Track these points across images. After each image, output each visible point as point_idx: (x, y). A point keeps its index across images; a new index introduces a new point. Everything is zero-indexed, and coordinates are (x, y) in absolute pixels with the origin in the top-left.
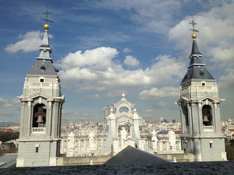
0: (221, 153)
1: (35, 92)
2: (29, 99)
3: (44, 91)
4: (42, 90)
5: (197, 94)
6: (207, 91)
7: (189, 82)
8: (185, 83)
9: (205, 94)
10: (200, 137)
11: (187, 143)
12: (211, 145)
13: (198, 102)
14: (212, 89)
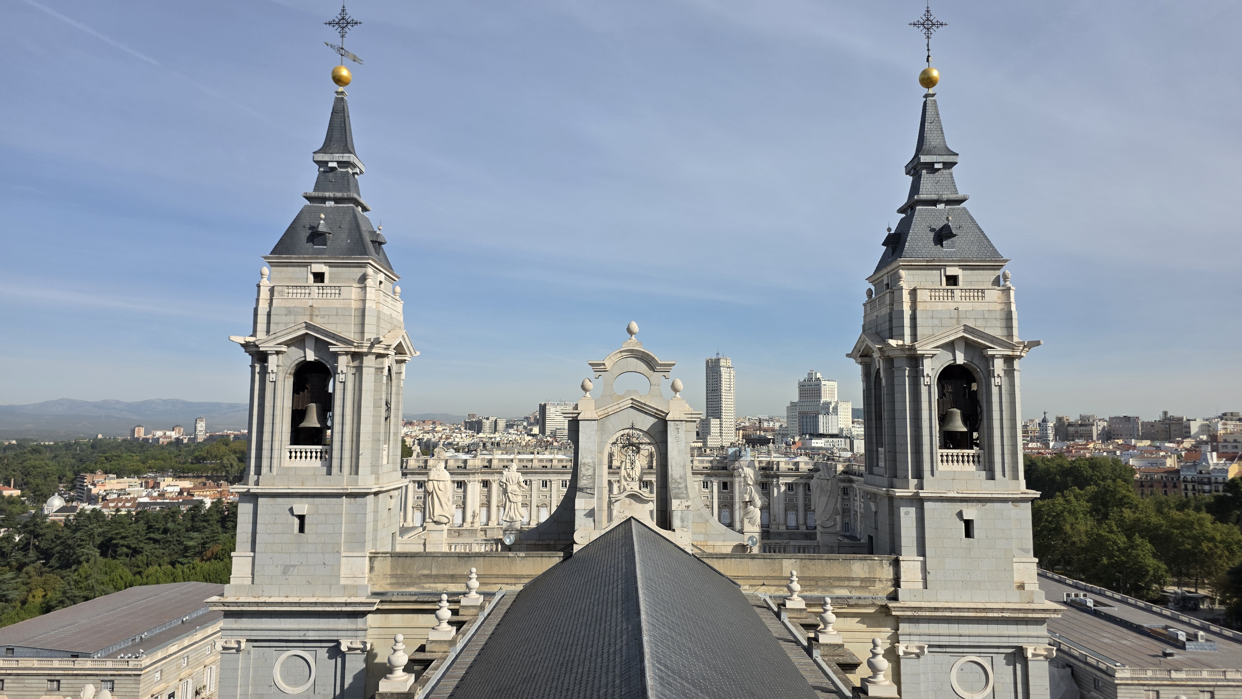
0: (1013, 562)
1: (291, 318)
2: (271, 344)
3: (323, 316)
4: (316, 313)
5: (919, 321)
6: (965, 306)
7: (893, 270)
8: (882, 276)
9: (954, 321)
10: (921, 495)
11: (876, 513)
12: (968, 525)
13: (919, 352)
14: (987, 298)
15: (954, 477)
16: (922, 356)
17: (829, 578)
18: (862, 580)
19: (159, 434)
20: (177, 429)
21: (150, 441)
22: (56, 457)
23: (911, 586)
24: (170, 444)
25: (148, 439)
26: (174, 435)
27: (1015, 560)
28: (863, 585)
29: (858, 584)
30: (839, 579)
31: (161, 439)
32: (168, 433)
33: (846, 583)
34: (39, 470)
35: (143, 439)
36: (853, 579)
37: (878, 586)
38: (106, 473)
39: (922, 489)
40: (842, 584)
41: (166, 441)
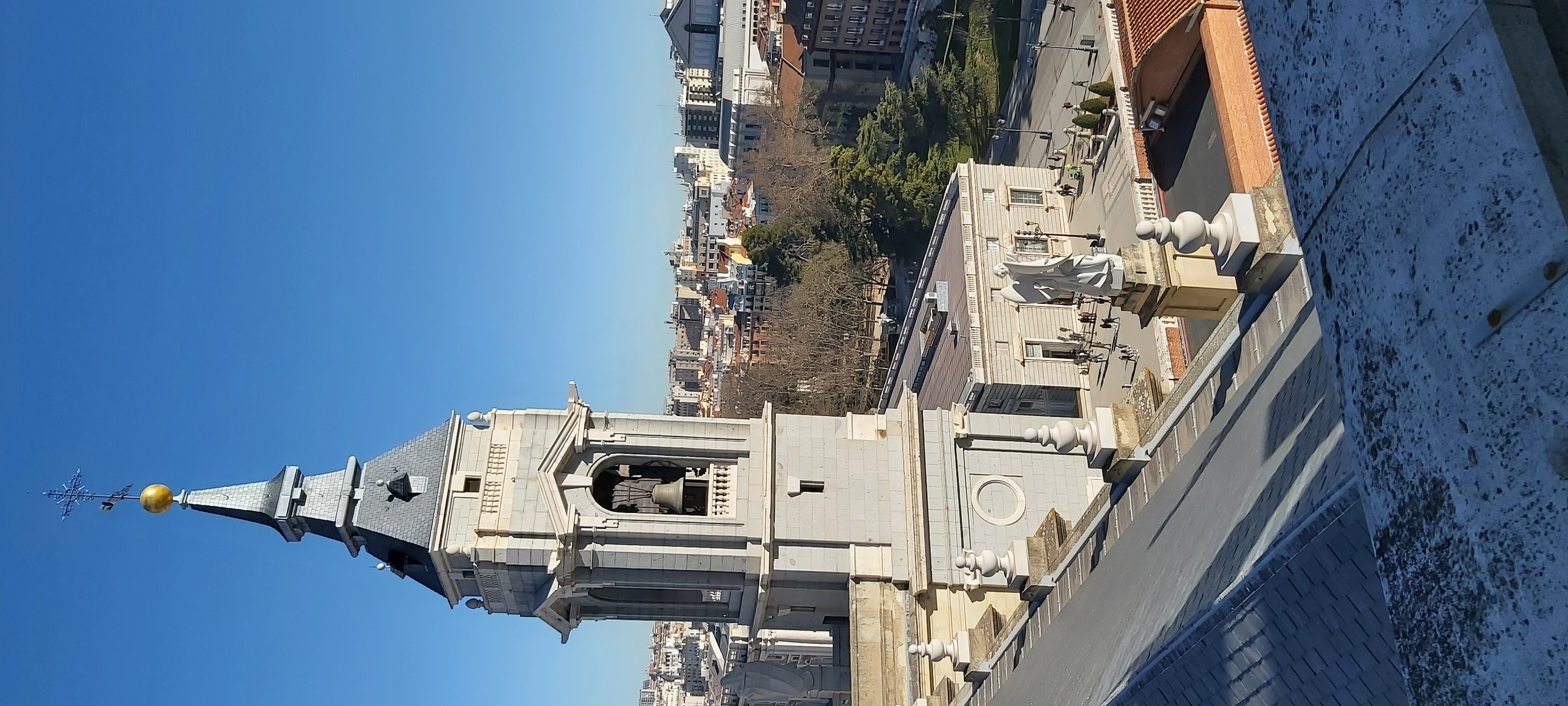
0: (852, 440)
5: (526, 530)
6: (511, 469)
7: (444, 562)
8: (451, 581)
9: (532, 485)
10: (768, 541)
11: (793, 609)
12: (806, 488)
13: (571, 531)
14: (505, 442)
15: (744, 499)
16: (577, 527)
17: (883, 673)
18: (884, 628)
23: (888, 564)
27: (850, 438)
28: (890, 627)
29: (889, 634)
30: (884, 658)
33: (889, 649)
36: (884, 640)
37: (890, 606)
39: (761, 541)
40: (890, 656)
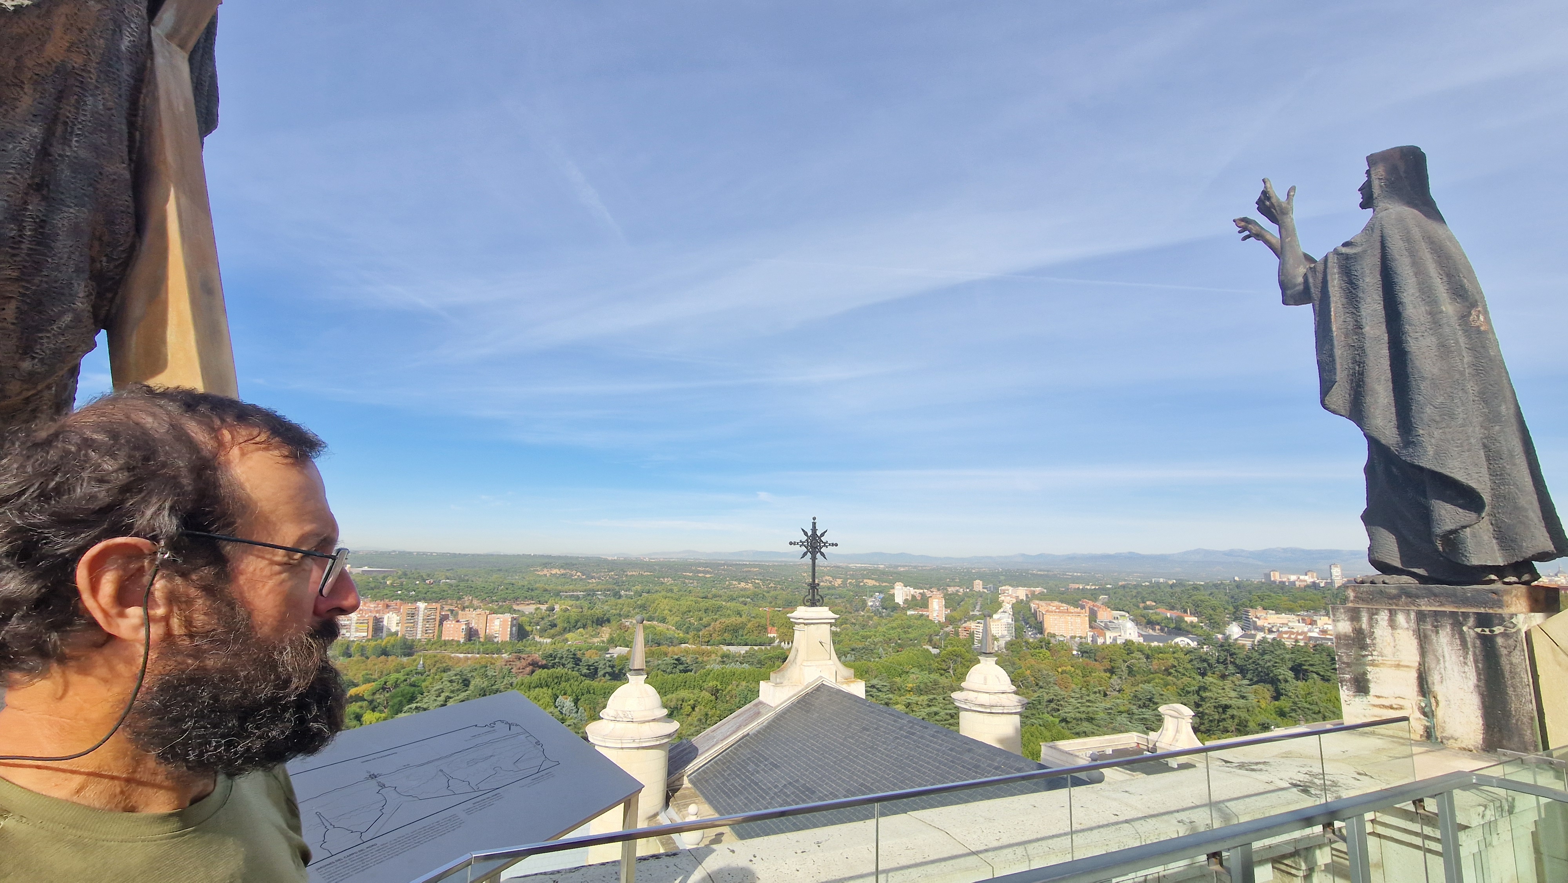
19: (1293, 578)
20: (1310, 574)
21: (1287, 584)
22: (1211, 594)
24: (1307, 586)
25: (1284, 583)
26: (1309, 579)
31: (1297, 583)
32: (1302, 577)
34: (1207, 604)
35: (1280, 582)
38: (1264, 609)
41: (1303, 584)
